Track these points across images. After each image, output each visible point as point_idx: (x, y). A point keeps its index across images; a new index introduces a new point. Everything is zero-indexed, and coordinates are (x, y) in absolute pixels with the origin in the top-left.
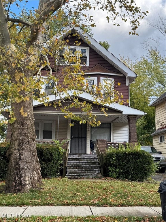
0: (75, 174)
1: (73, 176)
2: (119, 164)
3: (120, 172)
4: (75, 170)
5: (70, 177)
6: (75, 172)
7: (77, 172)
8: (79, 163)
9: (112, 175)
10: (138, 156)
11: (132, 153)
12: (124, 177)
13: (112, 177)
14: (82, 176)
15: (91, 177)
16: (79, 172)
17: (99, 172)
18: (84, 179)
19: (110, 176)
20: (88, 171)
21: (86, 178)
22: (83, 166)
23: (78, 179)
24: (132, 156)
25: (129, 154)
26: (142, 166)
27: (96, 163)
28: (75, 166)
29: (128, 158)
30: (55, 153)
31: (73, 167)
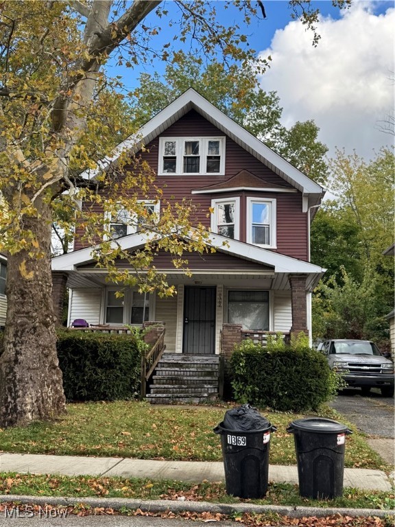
0: (164, 395)
1: (160, 397)
2: (253, 377)
3: (253, 392)
4: (166, 386)
5: (153, 399)
6: (166, 391)
7: (171, 390)
8: (179, 373)
9: (239, 399)
10: (294, 359)
11: (281, 353)
12: (265, 404)
13: (239, 401)
14: (177, 399)
15: (196, 401)
16: (174, 390)
17: (216, 391)
18: (180, 404)
19: (235, 401)
20: (193, 389)
21: (187, 403)
22: (185, 378)
23: (169, 404)
24: (281, 360)
25: (274, 354)
26: (301, 380)
27: (215, 373)
28: (168, 379)
29: (272, 364)
30: (125, 352)
31: (165, 381)
